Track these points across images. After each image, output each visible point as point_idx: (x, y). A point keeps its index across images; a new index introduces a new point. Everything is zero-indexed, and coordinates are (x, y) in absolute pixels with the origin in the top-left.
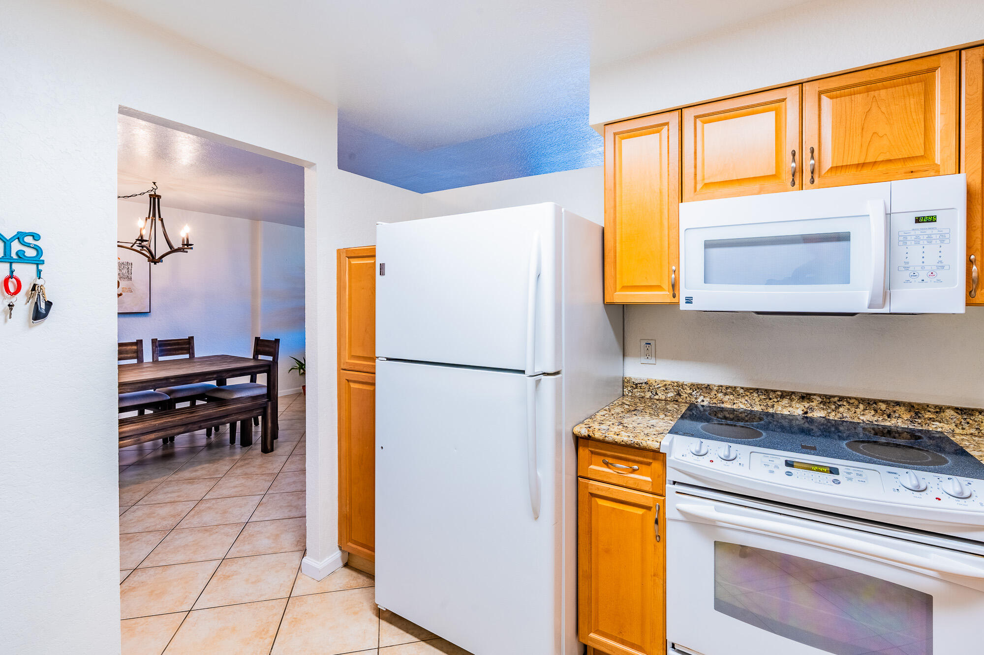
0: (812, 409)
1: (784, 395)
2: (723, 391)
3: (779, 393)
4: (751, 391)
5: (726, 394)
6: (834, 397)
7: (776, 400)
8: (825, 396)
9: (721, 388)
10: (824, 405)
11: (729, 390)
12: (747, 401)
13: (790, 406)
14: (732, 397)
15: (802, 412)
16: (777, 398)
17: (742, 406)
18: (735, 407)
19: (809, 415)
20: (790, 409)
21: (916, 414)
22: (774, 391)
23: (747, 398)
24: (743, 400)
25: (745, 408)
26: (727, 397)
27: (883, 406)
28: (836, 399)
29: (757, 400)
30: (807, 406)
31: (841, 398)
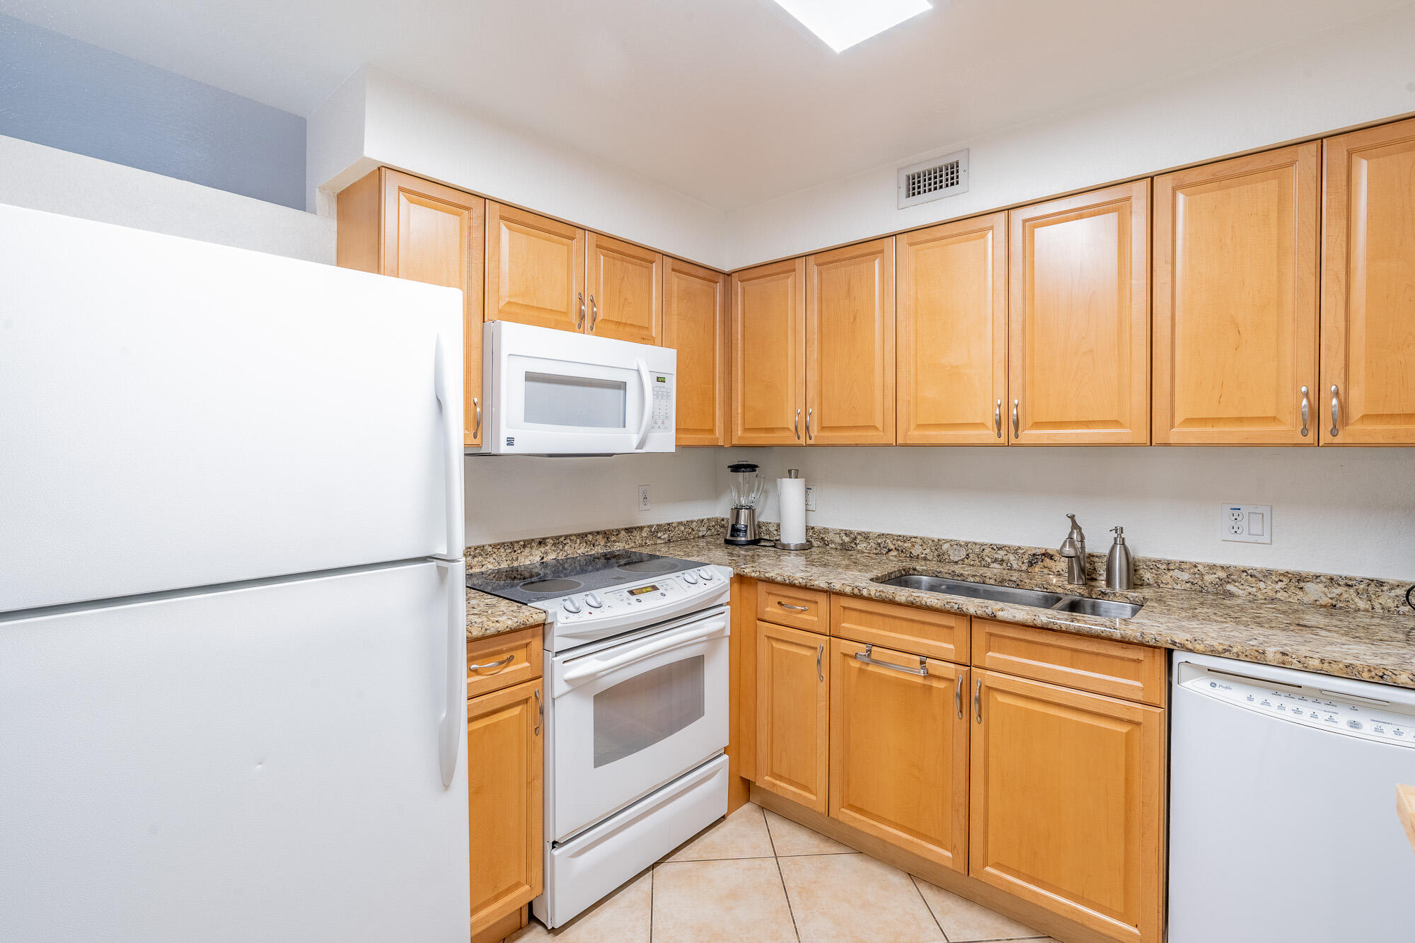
0: (546, 553)
1: (527, 544)
2: (472, 553)
3: (522, 543)
4: (498, 547)
5: (474, 557)
6: (561, 537)
7: (519, 551)
8: (556, 537)
9: (469, 550)
10: (555, 547)
11: (477, 551)
12: (494, 559)
13: (531, 555)
14: (480, 558)
15: (540, 558)
16: (520, 549)
17: (490, 567)
18: (483, 569)
19: (545, 560)
20: (531, 558)
21: (608, 538)
22: (518, 542)
23: (494, 556)
24: (491, 560)
25: (493, 568)
26: (476, 559)
27: (590, 537)
28: (563, 538)
29: (504, 555)
30: (543, 551)
31: (566, 537)
